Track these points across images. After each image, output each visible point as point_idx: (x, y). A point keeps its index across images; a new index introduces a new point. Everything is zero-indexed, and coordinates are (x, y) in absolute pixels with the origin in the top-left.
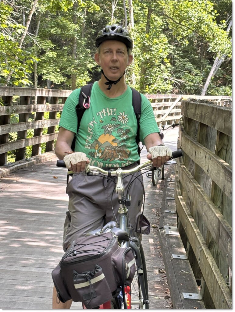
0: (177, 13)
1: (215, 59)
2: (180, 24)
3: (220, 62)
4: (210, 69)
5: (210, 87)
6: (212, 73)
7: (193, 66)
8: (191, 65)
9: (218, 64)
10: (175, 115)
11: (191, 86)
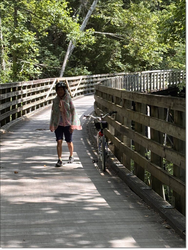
0: (38, 10)
1: (68, 46)
2: (41, 18)
3: (73, 48)
4: (65, 54)
5: (66, 69)
6: (67, 57)
7: (51, 53)
8: (49, 52)
9: (71, 50)
10: (53, 95)
11: (51, 69)
